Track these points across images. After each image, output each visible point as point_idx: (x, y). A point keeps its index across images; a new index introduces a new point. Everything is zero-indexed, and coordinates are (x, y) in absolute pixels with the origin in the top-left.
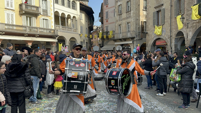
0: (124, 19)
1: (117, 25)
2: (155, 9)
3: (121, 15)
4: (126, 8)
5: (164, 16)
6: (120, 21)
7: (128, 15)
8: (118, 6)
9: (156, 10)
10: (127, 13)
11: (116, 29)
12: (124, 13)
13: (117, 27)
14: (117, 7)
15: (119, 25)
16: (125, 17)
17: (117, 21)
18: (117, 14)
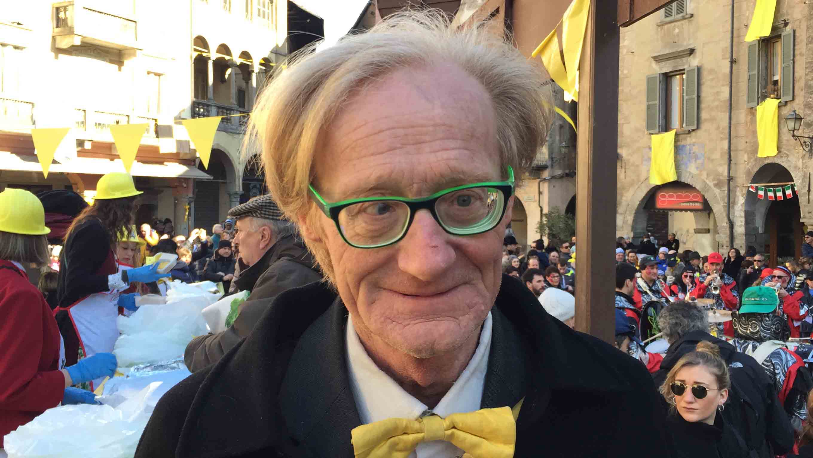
2: (654, 65)
5: (699, 97)
9: (661, 68)
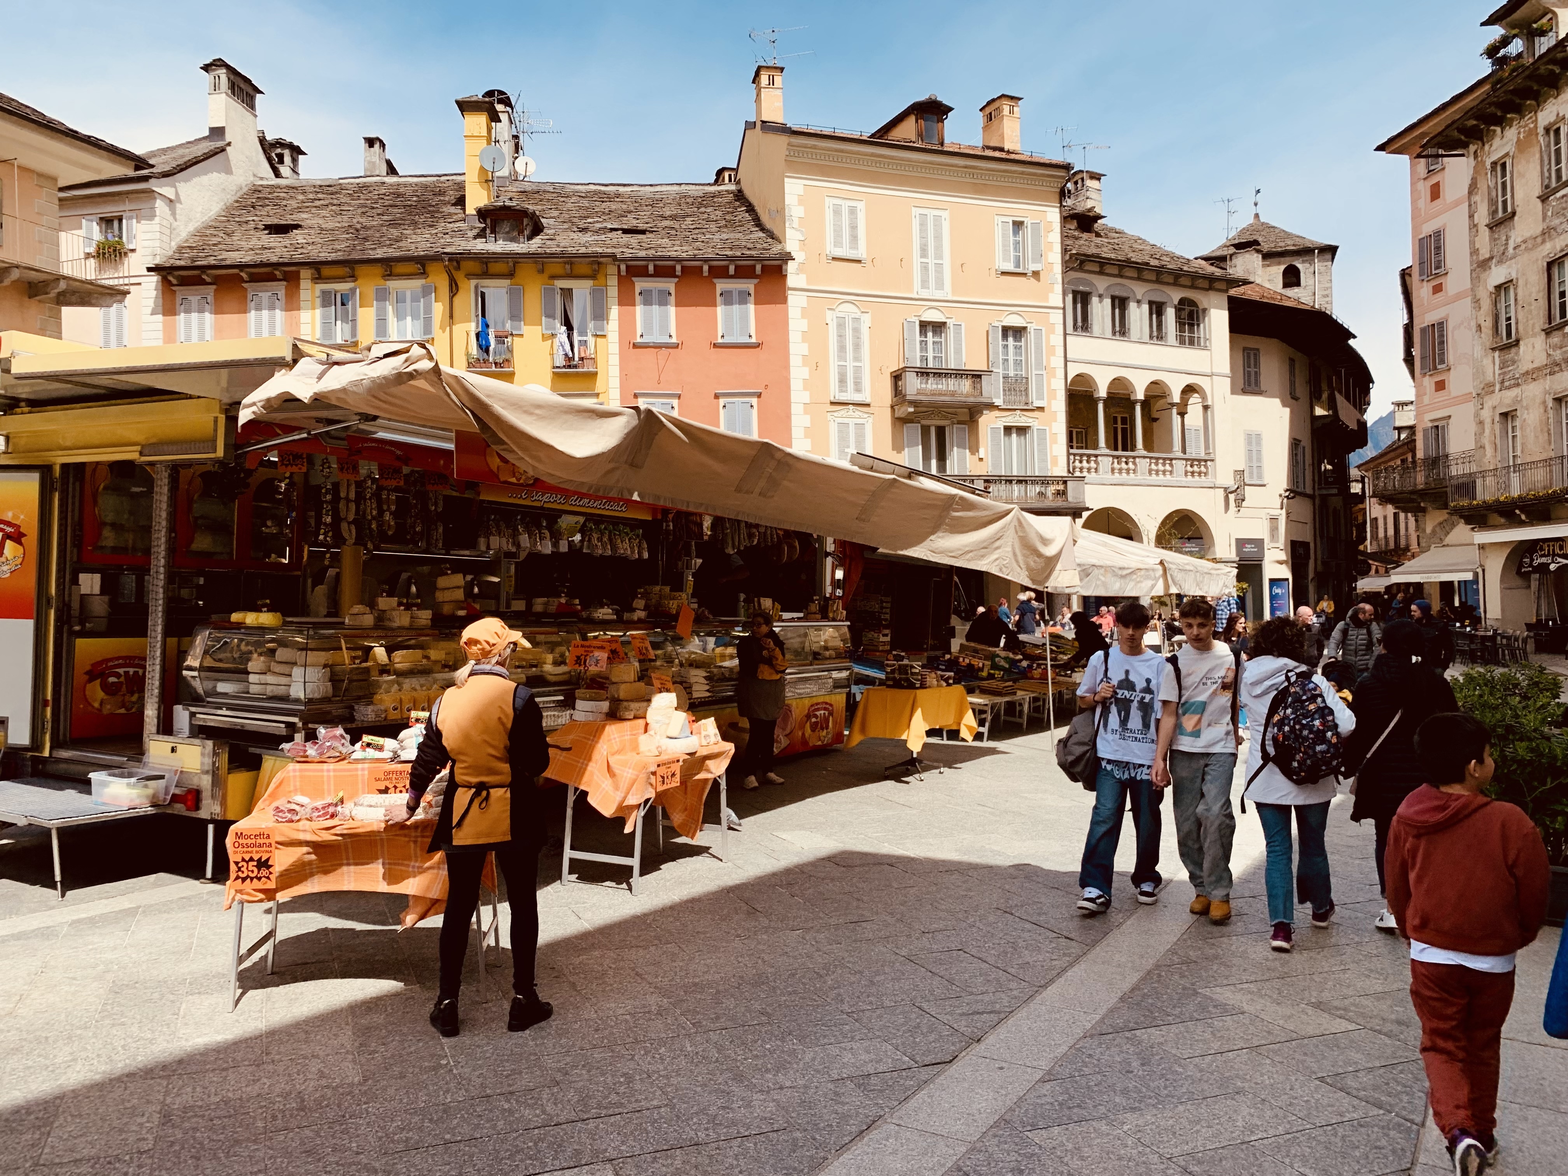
0: (1532, 375)
1: (1486, 414)
3: (1513, 350)
4: (1543, 302)
6: (1509, 388)
7: (1555, 347)
8: (1492, 289)
10: (1548, 332)
11: (1486, 441)
12: (1534, 335)
13: (1493, 429)
14: (1485, 295)
15: (1505, 415)
16: (1541, 360)
17: (1488, 389)
18: (1488, 345)
